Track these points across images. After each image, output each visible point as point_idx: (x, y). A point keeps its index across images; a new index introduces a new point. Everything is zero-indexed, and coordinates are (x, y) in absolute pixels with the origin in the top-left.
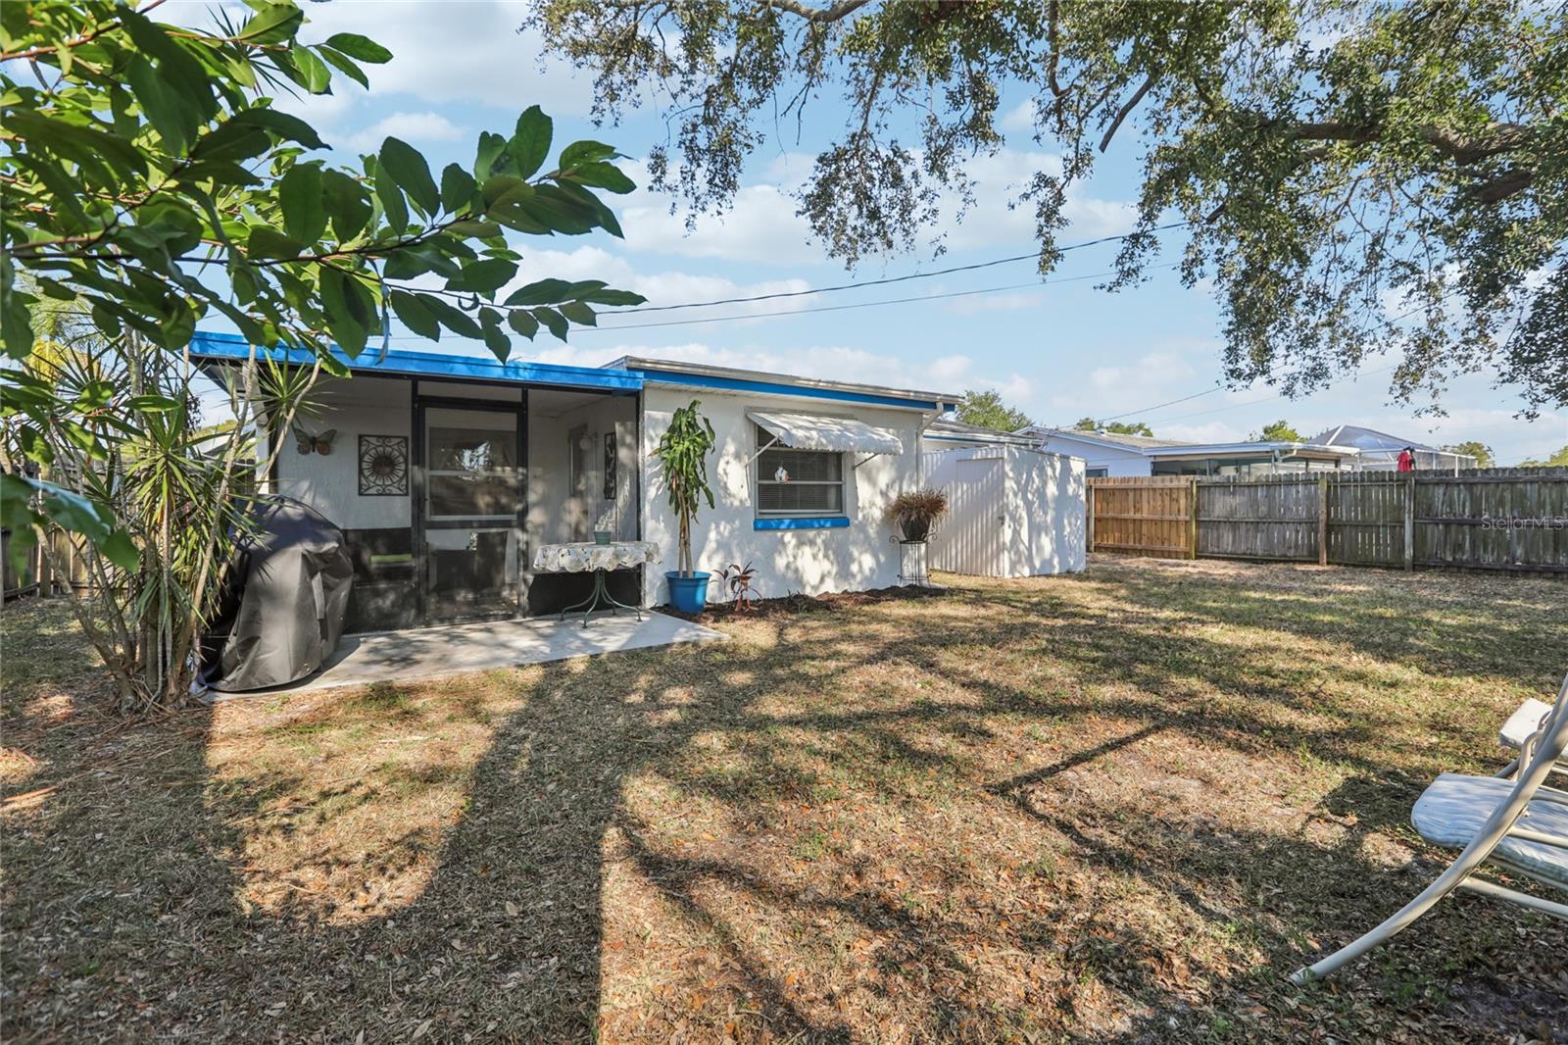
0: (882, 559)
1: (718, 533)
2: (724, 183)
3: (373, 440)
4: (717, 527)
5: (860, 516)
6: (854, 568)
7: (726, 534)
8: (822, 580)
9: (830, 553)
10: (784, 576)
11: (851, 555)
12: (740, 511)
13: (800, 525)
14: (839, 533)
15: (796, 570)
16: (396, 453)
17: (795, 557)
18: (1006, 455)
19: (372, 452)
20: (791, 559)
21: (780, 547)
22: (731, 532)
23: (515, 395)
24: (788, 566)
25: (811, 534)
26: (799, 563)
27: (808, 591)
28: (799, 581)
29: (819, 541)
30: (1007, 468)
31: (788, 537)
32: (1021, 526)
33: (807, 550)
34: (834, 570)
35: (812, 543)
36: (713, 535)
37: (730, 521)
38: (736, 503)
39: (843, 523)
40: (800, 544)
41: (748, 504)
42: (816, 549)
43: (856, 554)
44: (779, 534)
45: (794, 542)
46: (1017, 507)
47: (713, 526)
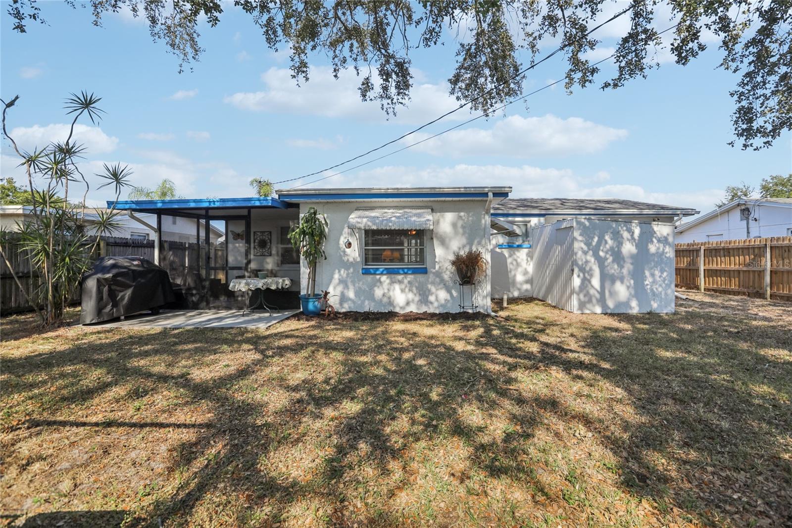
0: (455, 294)
1: (340, 275)
2: (404, 86)
3: (259, 233)
4: (339, 272)
5: (437, 267)
6: (432, 298)
7: (345, 275)
8: (408, 303)
9: (414, 289)
10: (381, 301)
11: (429, 291)
12: (353, 264)
13: (390, 272)
14: (421, 278)
15: (389, 298)
16: (267, 239)
17: (389, 290)
18: (575, 224)
19: (259, 238)
20: (386, 291)
21: (378, 284)
22: (348, 274)
23: (245, 212)
24: (384, 295)
25: (400, 277)
26: (391, 293)
27: (397, 310)
28: (391, 303)
29: (406, 281)
30: (576, 234)
31: (384, 278)
32: (591, 276)
33: (397, 287)
34: (417, 298)
35: (400, 282)
36: (336, 276)
37: (347, 269)
38: (351, 260)
39: (425, 271)
40: (392, 282)
41: (359, 259)
42: (403, 286)
43: (433, 289)
44: (378, 277)
45: (388, 281)
46: (587, 262)
47: (337, 271)
